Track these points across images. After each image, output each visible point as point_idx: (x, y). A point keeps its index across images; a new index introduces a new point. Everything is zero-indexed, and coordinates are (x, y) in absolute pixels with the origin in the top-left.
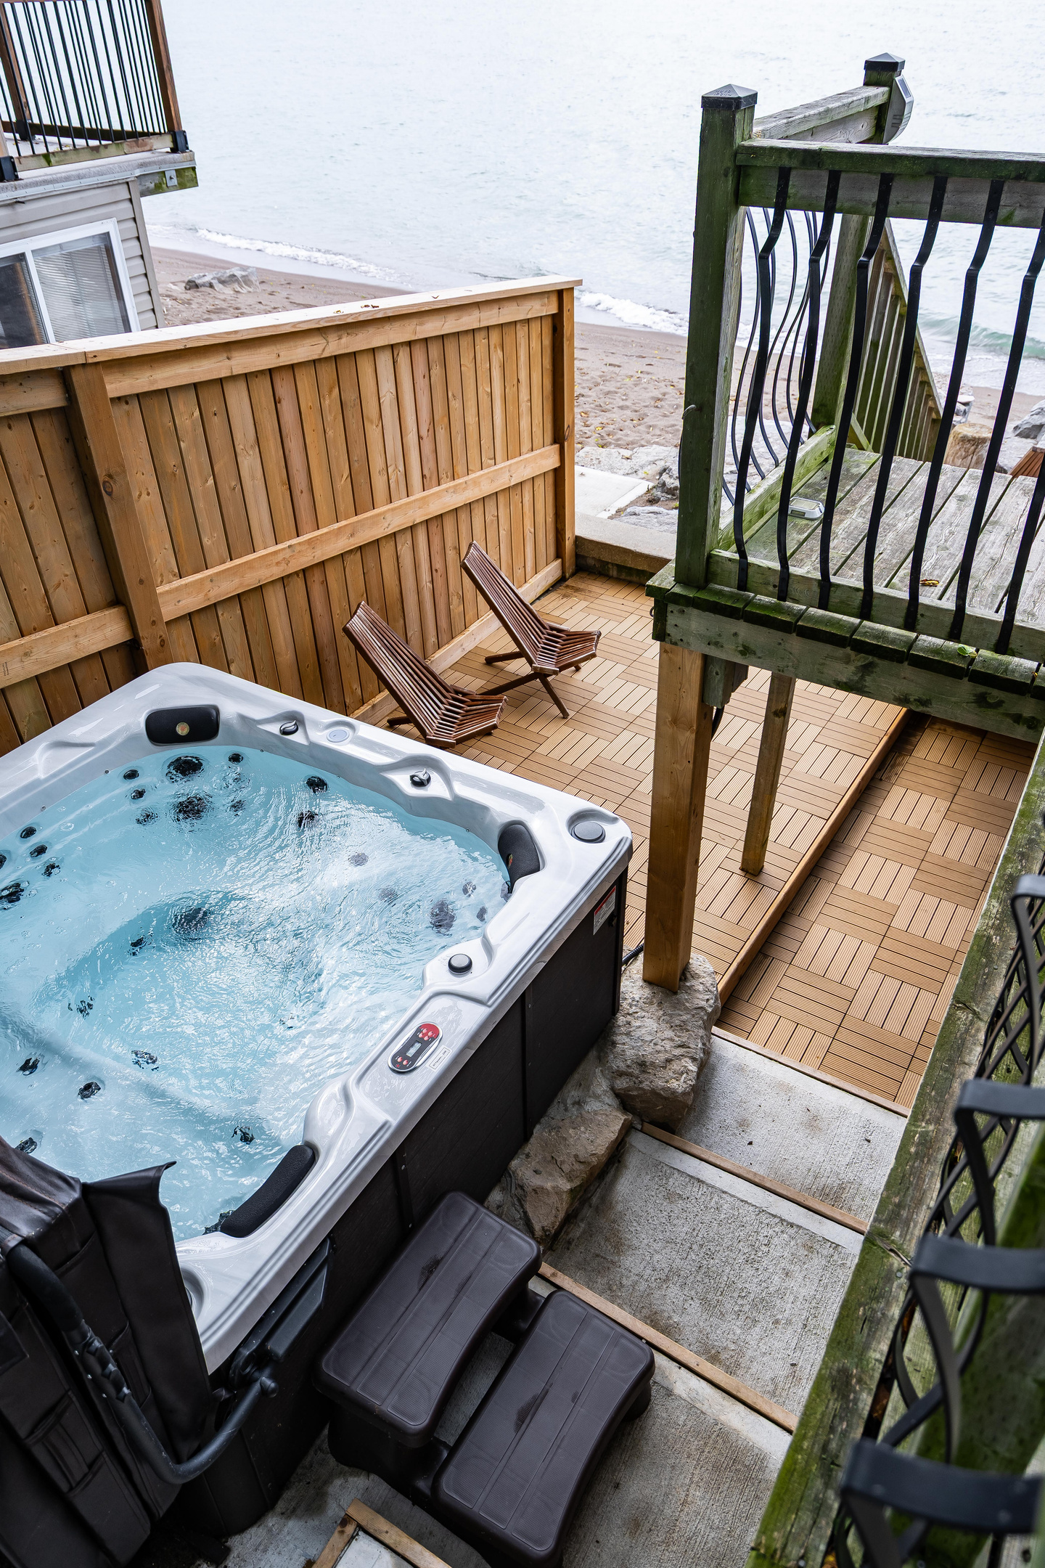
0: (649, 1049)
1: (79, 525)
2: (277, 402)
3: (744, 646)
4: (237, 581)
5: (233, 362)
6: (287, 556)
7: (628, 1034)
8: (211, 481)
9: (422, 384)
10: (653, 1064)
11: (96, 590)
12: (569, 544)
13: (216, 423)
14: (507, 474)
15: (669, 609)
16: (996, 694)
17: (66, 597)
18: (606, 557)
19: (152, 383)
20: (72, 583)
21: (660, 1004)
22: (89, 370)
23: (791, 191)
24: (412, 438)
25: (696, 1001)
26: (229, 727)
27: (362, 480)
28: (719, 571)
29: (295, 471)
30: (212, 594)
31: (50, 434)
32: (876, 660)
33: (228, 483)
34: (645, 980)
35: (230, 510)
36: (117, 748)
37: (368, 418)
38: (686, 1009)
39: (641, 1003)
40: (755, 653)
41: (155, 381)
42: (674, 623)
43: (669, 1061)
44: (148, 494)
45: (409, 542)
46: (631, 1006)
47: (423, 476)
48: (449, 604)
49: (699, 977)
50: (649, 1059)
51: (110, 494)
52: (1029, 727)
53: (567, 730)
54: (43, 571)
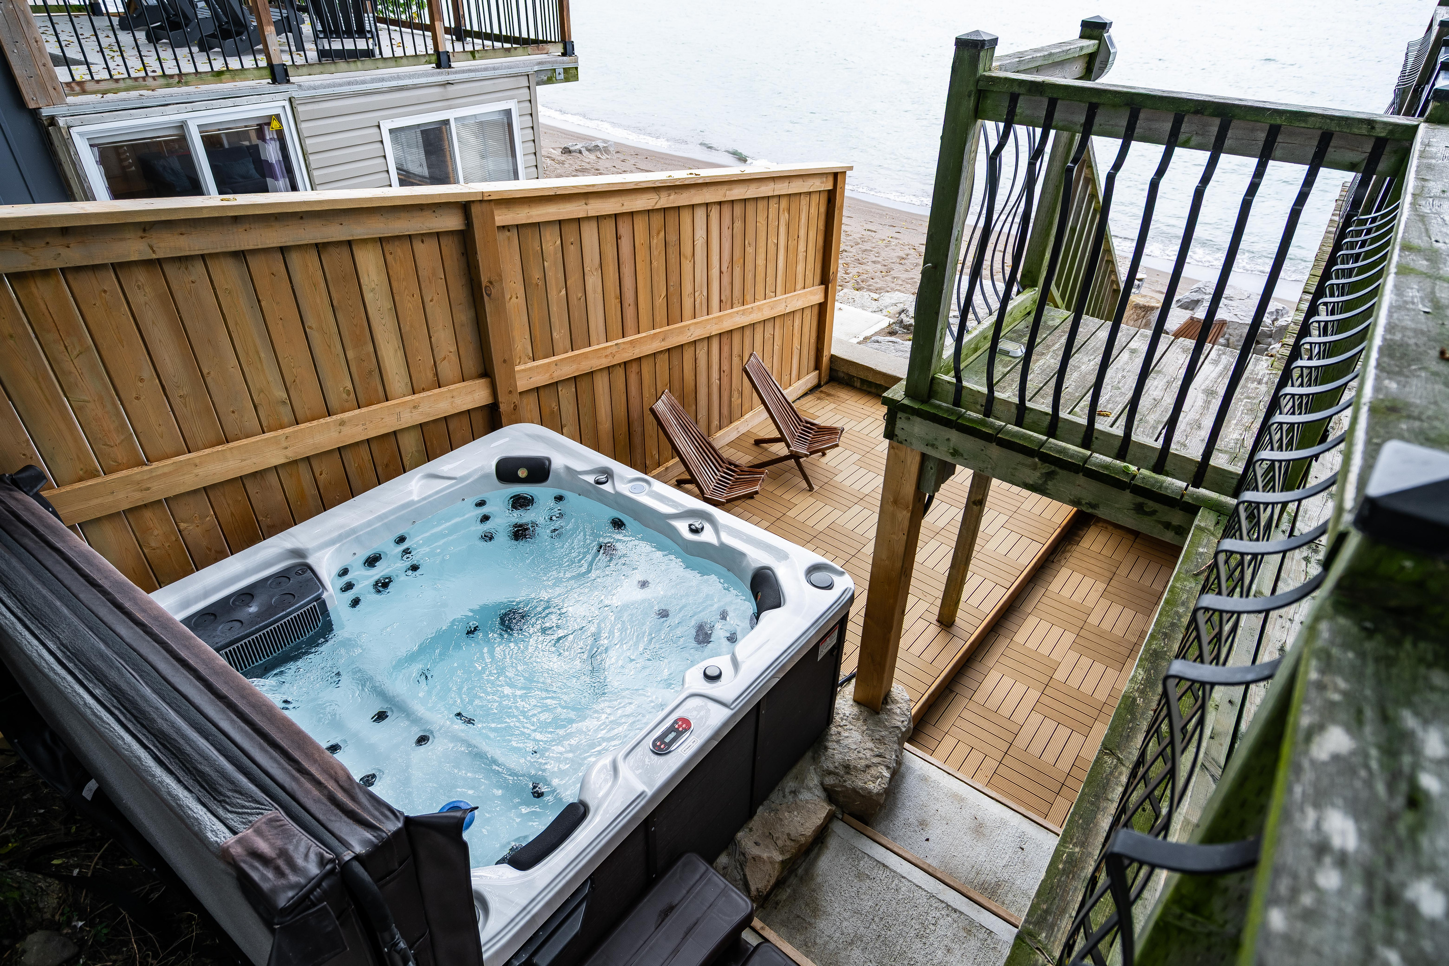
0: (854, 755)
1: (464, 316)
2: (618, 238)
3: (954, 449)
4: (574, 367)
5: (589, 207)
6: (614, 351)
7: (838, 742)
8: (564, 292)
9: (726, 233)
10: (855, 767)
11: (471, 365)
13: (572, 251)
14: (784, 304)
15: (899, 416)
16: (1151, 505)
17: (448, 368)
18: (853, 372)
19: (529, 217)
20: (454, 358)
21: (865, 721)
22: (484, 205)
23: (1018, 110)
24: (715, 272)
25: (894, 722)
26: (557, 474)
27: (675, 300)
28: (940, 390)
29: (626, 288)
30: (555, 374)
31: (451, 248)
32: (1057, 469)
33: (576, 294)
34: (855, 701)
35: (575, 314)
36: (472, 482)
37: (684, 256)
38: (885, 726)
39: (850, 719)
40: (962, 455)
41: (531, 217)
42: (901, 426)
43: (868, 767)
44: (517, 298)
45: (706, 349)
46: (842, 719)
47: (721, 301)
48: (731, 397)
49: (897, 702)
50: (853, 763)
51: (489, 295)
52: (1176, 533)
53: (811, 500)
54: (434, 347)
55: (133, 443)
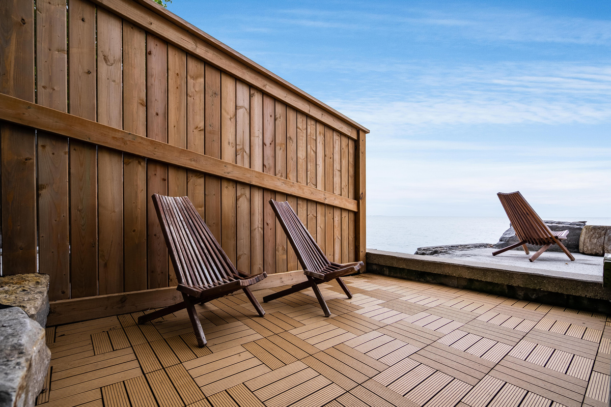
12: (362, 255)
14: (324, 197)
18: (382, 262)
24: (257, 142)
37: (226, 111)
45: (248, 196)
47: (263, 165)
48: (275, 250)
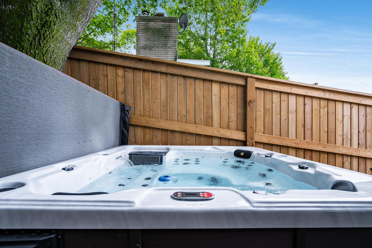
1: (240, 111)
2: (305, 104)
4: (280, 142)
6: (299, 142)
8: (279, 116)
11: (240, 126)
13: (284, 105)
17: (233, 125)
20: (235, 122)
22: (252, 79)
27: (332, 135)
29: (307, 123)
30: (272, 141)
31: (240, 90)
33: (284, 117)
35: (283, 124)
41: (269, 87)
44: (260, 111)
51: (249, 105)
54: (229, 117)
55: (150, 112)
